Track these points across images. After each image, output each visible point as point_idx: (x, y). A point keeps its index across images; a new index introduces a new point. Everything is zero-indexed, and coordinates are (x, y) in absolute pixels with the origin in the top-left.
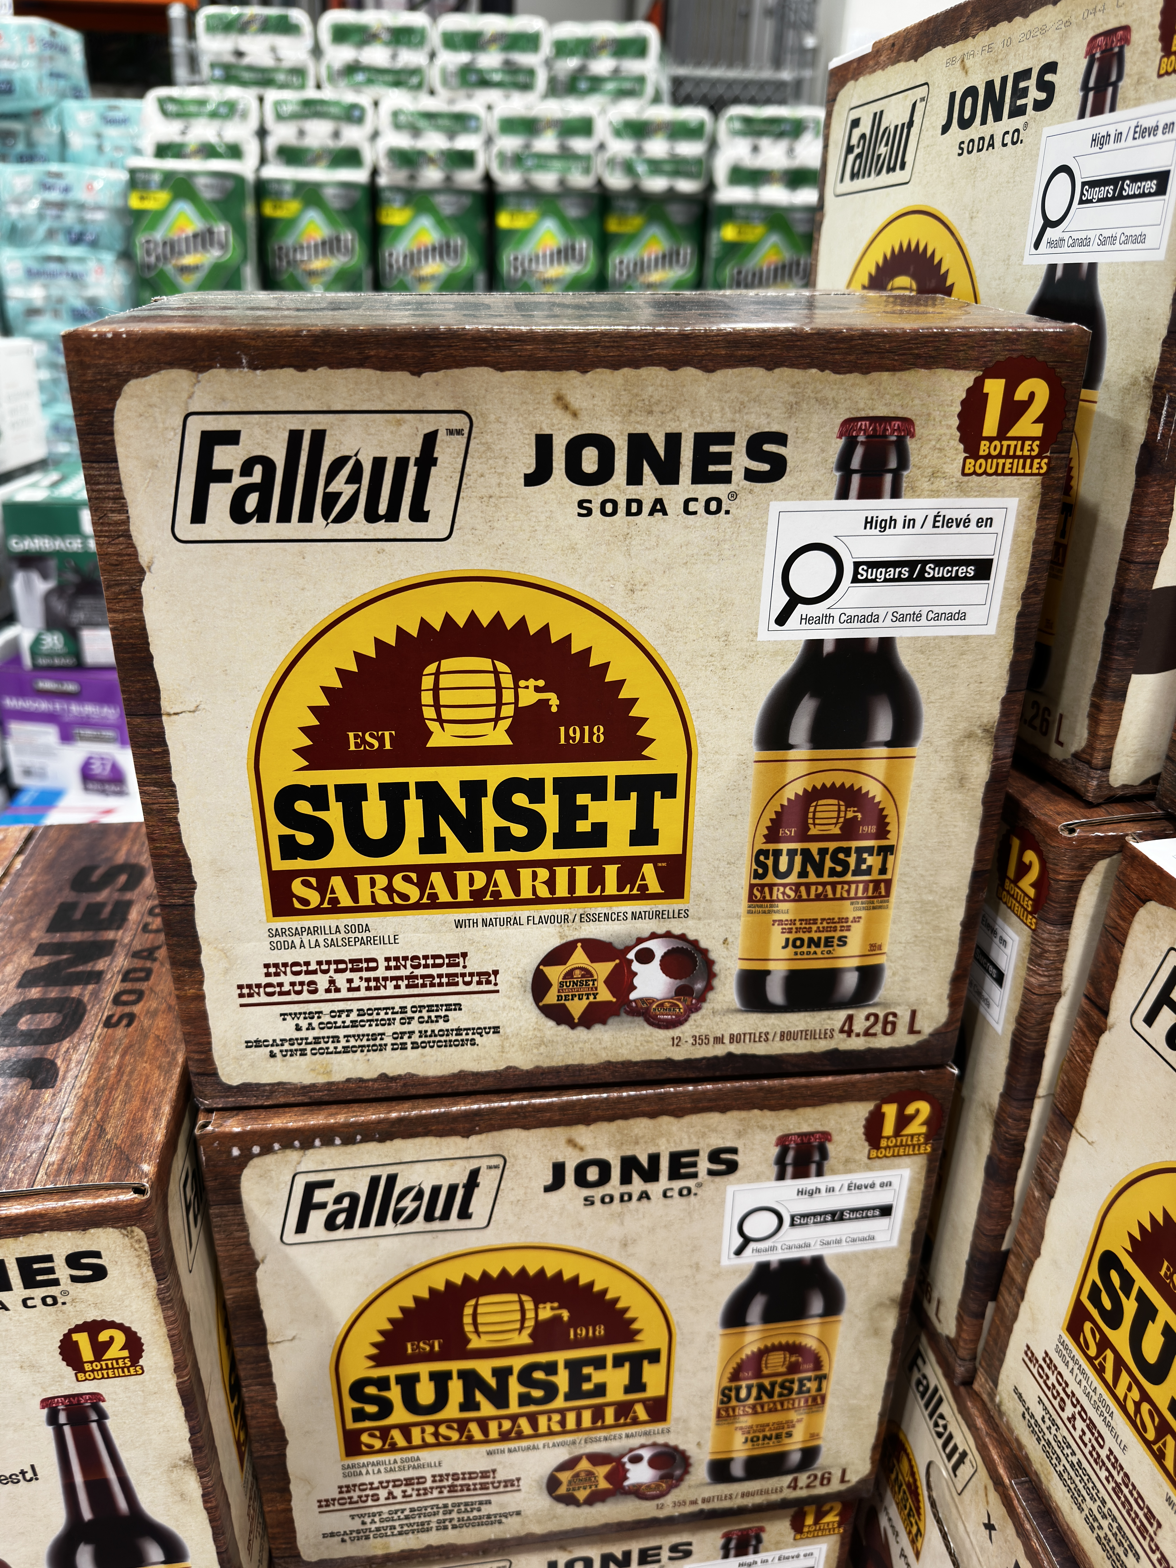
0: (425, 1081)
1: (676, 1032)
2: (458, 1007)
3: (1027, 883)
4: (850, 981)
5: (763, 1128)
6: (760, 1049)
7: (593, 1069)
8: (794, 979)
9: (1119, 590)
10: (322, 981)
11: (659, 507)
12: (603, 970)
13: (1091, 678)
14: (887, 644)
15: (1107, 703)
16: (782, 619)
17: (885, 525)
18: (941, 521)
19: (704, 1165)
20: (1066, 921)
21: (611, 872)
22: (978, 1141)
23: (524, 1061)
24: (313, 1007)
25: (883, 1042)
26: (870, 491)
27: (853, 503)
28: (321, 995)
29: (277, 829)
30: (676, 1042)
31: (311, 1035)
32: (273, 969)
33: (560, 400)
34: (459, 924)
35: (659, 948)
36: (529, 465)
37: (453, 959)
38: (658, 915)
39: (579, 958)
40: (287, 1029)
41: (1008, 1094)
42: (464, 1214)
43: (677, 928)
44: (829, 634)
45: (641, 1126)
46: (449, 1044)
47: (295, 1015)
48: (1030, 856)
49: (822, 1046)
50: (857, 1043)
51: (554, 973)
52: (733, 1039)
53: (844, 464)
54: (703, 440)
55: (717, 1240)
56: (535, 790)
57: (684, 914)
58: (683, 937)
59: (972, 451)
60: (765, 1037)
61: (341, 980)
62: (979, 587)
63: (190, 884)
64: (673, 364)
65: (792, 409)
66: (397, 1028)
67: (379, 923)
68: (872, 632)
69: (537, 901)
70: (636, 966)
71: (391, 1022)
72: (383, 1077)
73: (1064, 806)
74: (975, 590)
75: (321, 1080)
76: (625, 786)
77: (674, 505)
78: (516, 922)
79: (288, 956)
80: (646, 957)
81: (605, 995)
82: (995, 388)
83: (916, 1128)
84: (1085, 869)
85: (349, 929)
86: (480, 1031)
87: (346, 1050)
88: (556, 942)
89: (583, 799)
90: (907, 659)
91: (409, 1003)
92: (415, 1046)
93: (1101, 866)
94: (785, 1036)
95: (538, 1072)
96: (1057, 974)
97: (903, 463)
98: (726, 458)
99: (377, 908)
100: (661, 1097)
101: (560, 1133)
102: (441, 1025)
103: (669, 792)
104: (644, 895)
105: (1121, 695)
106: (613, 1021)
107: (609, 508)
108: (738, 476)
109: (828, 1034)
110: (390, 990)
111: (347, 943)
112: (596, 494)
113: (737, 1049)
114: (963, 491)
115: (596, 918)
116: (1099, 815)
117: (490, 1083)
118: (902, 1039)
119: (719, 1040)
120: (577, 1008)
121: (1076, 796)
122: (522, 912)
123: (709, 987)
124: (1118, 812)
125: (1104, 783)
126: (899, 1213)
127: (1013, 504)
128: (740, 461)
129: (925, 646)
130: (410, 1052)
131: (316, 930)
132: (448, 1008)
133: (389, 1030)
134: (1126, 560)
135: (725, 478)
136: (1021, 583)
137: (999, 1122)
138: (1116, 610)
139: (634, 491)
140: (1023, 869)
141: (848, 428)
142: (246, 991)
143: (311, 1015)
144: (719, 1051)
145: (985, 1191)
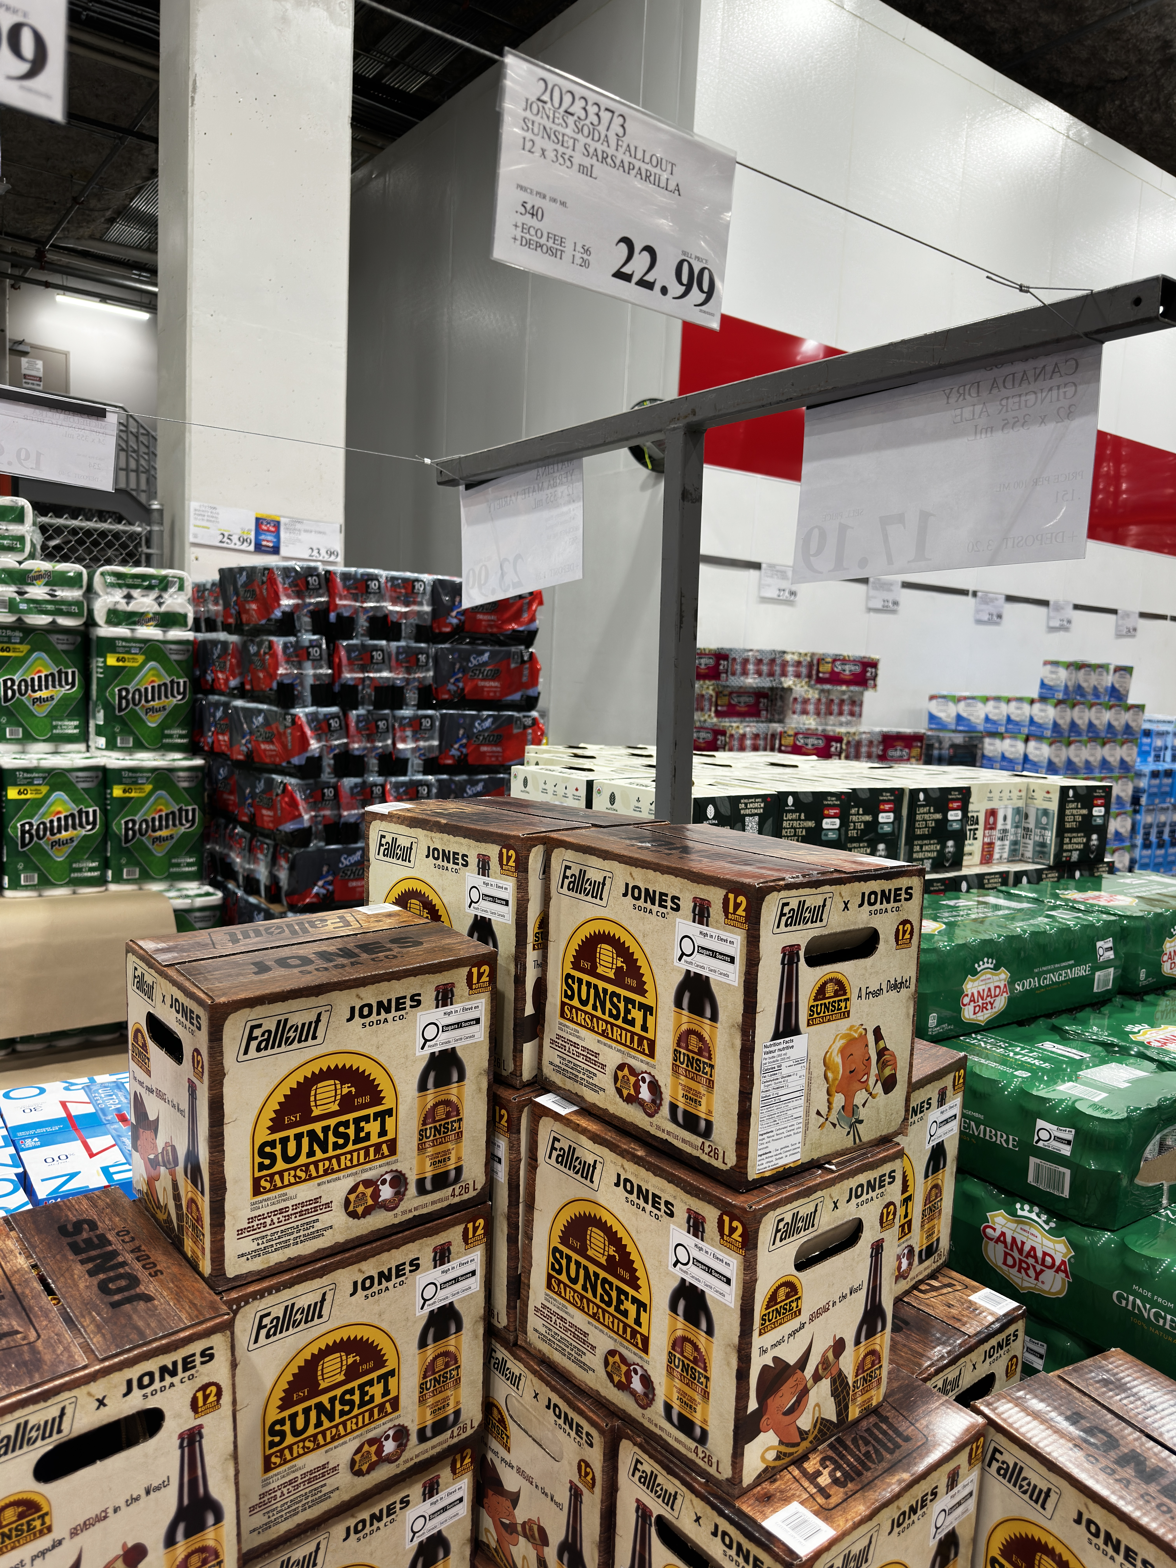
0: (305, 1257)
1: (395, 1212)
2: (317, 1220)
3: (504, 1122)
4: (453, 1174)
5: (427, 1245)
6: (425, 1211)
7: (366, 1235)
8: (435, 1178)
9: (515, 1019)
10: (268, 1221)
11: (386, 1020)
12: (369, 1191)
13: (512, 1047)
14: (454, 1049)
15: (518, 1055)
16: (423, 1048)
17: (449, 1014)
18: (465, 1009)
19: (408, 1268)
20: (519, 1132)
21: (372, 1150)
22: (502, 1231)
23: (341, 1239)
24: (264, 1234)
25: (466, 1197)
26: (445, 1005)
27: (440, 1009)
28: (268, 1227)
29: (258, 1160)
30: (396, 1216)
31: (262, 1246)
32: (251, 1220)
33: (358, 996)
34: (319, 1185)
35: (388, 1177)
36: (348, 1016)
37: (316, 1200)
38: (388, 1164)
39: (361, 1188)
40: (254, 1246)
41: (510, 1205)
42: (320, 1316)
43: (394, 1167)
44: (436, 1049)
45: (385, 1256)
46: (314, 1238)
47: (257, 1239)
48: (503, 1112)
49: (445, 1204)
50: (457, 1200)
51: (352, 1197)
52: (416, 1209)
53: (437, 999)
54: (398, 999)
55: (414, 1305)
56: (346, 1124)
57: (396, 1161)
58: (396, 1171)
59: (471, 988)
60: (426, 1205)
61: (275, 1219)
62: (477, 1026)
63: (225, 1189)
64: (389, 980)
65: (422, 986)
66: (295, 1235)
67: (290, 1191)
68: (449, 1047)
69: (347, 1168)
70: (381, 1187)
71: (292, 1233)
72: (290, 1259)
73: (510, 1091)
74: (476, 1028)
75: (266, 1266)
76: (376, 1115)
77: (390, 1019)
78: (339, 1179)
79: (257, 1213)
80: (384, 1182)
81: (370, 1202)
82: (475, 970)
83: (480, 1231)
84: (521, 1111)
85: (280, 1196)
86: (325, 1229)
87: (276, 1250)
88: (353, 1184)
89: (362, 1124)
90: (460, 1053)
91: (299, 1223)
92: (302, 1242)
93: (526, 1109)
94: (433, 1203)
95: (347, 1242)
96: (519, 1153)
97: (453, 995)
98: (404, 1003)
99: (291, 1184)
100: (391, 1242)
101: (355, 1267)
102: (312, 1230)
103: (391, 1115)
104: (384, 1157)
105: (521, 1051)
106: (373, 1213)
107: (371, 1024)
108: (408, 1007)
109: (447, 1199)
110: (293, 1219)
111: (278, 1202)
112: (367, 1020)
113: (416, 1213)
114: (470, 1000)
115: (366, 1171)
116: (521, 1092)
117: (329, 1252)
118: (472, 1194)
119: (410, 1211)
120: (360, 1210)
121: (513, 1087)
122: (341, 1174)
123: (406, 1189)
124: (527, 1090)
125: (521, 1081)
126: (478, 1273)
127: (483, 1000)
128: (409, 1003)
129: (464, 1048)
130: (300, 1245)
131: (268, 1199)
132: (314, 1221)
133: (292, 1237)
134: (516, 1009)
135: (404, 1009)
136: (488, 1023)
137: (509, 1218)
138: (515, 1025)
139: (379, 1017)
140: (502, 1117)
141: (437, 989)
142: (240, 1232)
143: (263, 1237)
144: (410, 1215)
145: (508, 1250)
